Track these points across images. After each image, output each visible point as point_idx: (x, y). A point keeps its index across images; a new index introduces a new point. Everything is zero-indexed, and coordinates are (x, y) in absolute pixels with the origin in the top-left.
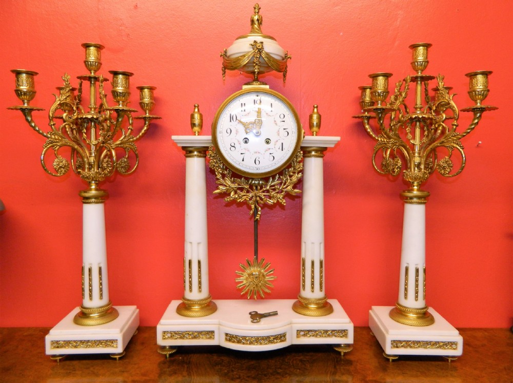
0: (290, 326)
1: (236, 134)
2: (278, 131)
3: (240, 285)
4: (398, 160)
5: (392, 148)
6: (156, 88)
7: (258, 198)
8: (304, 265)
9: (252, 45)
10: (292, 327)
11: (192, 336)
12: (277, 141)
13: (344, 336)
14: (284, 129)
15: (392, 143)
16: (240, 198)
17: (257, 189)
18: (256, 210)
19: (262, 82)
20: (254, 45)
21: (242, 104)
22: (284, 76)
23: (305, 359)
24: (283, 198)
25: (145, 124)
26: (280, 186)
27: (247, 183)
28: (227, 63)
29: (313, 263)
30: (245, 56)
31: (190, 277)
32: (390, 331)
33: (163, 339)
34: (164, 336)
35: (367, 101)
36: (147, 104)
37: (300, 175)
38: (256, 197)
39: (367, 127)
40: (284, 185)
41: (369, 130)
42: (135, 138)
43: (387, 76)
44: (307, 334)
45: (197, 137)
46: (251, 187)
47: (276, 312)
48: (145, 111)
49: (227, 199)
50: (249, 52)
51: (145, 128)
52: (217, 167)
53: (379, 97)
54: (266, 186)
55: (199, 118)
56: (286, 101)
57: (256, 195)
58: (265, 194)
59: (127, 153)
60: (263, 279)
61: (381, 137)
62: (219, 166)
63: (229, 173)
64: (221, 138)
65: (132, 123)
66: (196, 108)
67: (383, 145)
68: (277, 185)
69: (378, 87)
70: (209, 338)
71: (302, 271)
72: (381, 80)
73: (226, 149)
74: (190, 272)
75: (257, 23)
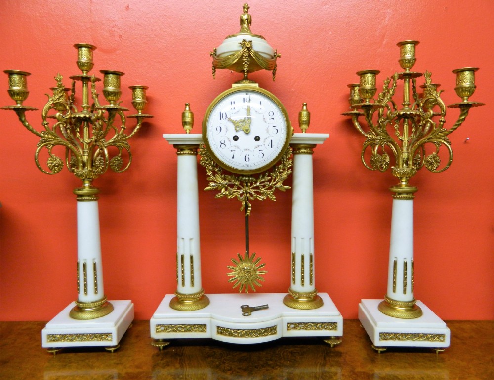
0: (280, 319)
1: (227, 132)
2: (268, 129)
3: (232, 279)
4: (386, 156)
5: (380, 145)
7: (248, 195)
8: (294, 260)
9: (240, 43)
10: (282, 320)
11: (185, 329)
12: (266, 139)
13: (333, 329)
14: (273, 126)
15: (380, 140)
16: (230, 195)
17: (247, 186)
18: (247, 206)
19: (252, 81)
20: (243, 44)
21: (231, 102)
22: (274, 74)
23: (296, 351)
24: (273, 194)
25: (138, 123)
26: (270, 183)
27: (237, 180)
28: (216, 62)
29: (303, 257)
30: (234, 55)
31: (183, 272)
32: (379, 323)
33: (157, 332)
34: (157, 329)
35: (356, 99)
36: (139, 103)
37: (290, 171)
38: (247, 193)
39: (356, 124)
40: (274, 181)
41: (358, 127)
42: (127, 137)
43: (375, 73)
44: (297, 326)
45: (188, 135)
46: (241, 184)
47: (267, 305)
48: (138, 110)
49: (219, 196)
50: (239, 51)
51: (138, 127)
52: (208, 164)
53: (367, 95)
54: (256, 183)
55: (190, 117)
56: (275, 99)
57: (246, 191)
58: (255, 190)
59: (120, 151)
60: (254, 273)
61: (370, 134)
62: (210, 163)
63: (219, 170)
64: (211, 136)
65: (125, 122)
66: (187, 107)
67: (372, 142)
68: (267, 181)
69: (366, 84)
70: (201, 331)
71: (292, 265)
72: (369, 77)
73: (216, 147)
74: (183, 267)
75: (246, 22)
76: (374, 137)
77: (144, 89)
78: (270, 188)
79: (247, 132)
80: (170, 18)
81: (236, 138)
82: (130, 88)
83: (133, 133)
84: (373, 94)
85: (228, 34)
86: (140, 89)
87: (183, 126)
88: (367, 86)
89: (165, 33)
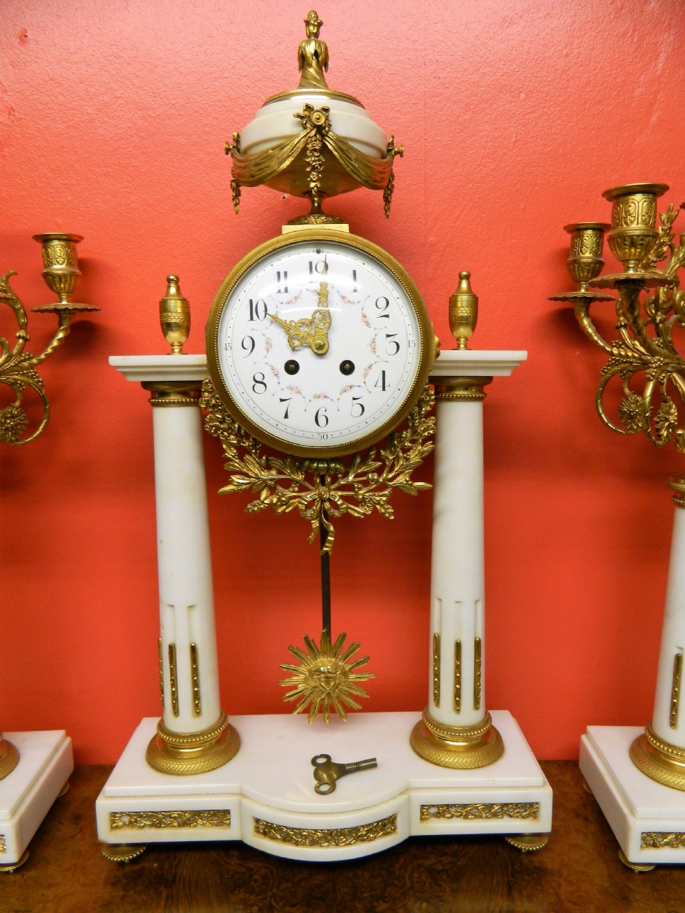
0: (404, 797)
1: (268, 350)
2: (373, 341)
3: (291, 693)
4: (671, 407)
5: (657, 378)
6: (82, 238)
7: (327, 505)
8: (437, 651)
9: (299, 116)
10: (409, 797)
11: (180, 820)
12: (370, 367)
13: (529, 815)
14: (388, 336)
15: (660, 367)
16: (282, 505)
17: (323, 483)
18: (324, 532)
19: (333, 217)
20: (306, 117)
21: (279, 273)
22: (387, 199)
23: (440, 867)
24: (388, 502)
25: (60, 325)
26: (380, 475)
27: (299, 469)
28: (241, 167)
29: (458, 646)
30: (281, 147)
31: (174, 683)
32: (640, 810)
33: (113, 828)
34: (113, 822)
35: (585, 260)
36: (60, 277)
37: (428, 447)
38: (323, 501)
39: (586, 322)
40: (390, 471)
41: (590, 330)
42: (34, 361)
43: (653, 191)
44: (444, 811)
45: (177, 359)
46: (309, 478)
47: (375, 759)
48: (59, 293)
49: (254, 507)
50: (295, 136)
51: (61, 335)
52: (224, 430)
53: (633, 250)
54: (346, 475)
55: (179, 310)
56: (392, 263)
57: (320, 496)
58: (345, 493)
59: (19, 395)
60: (343, 679)
61: (619, 347)
62: (230, 428)
63: (254, 446)
64: (230, 363)
65: (26, 324)
66: (173, 285)
67: (623, 365)
68: (372, 472)
69: (632, 222)
70: (217, 825)
71: (432, 663)
72: (638, 203)
73: (241, 390)
74: (173, 672)
75: (314, 63)
76: (630, 354)
77: (71, 240)
78: (382, 487)
79: (321, 351)
80: (128, 64)
81: (292, 368)
82: (37, 238)
83: (49, 350)
84: (647, 249)
85: (271, 93)
86: (62, 243)
87: (165, 334)
88: (634, 226)
89: (120, 101)
